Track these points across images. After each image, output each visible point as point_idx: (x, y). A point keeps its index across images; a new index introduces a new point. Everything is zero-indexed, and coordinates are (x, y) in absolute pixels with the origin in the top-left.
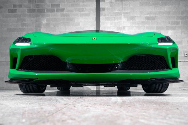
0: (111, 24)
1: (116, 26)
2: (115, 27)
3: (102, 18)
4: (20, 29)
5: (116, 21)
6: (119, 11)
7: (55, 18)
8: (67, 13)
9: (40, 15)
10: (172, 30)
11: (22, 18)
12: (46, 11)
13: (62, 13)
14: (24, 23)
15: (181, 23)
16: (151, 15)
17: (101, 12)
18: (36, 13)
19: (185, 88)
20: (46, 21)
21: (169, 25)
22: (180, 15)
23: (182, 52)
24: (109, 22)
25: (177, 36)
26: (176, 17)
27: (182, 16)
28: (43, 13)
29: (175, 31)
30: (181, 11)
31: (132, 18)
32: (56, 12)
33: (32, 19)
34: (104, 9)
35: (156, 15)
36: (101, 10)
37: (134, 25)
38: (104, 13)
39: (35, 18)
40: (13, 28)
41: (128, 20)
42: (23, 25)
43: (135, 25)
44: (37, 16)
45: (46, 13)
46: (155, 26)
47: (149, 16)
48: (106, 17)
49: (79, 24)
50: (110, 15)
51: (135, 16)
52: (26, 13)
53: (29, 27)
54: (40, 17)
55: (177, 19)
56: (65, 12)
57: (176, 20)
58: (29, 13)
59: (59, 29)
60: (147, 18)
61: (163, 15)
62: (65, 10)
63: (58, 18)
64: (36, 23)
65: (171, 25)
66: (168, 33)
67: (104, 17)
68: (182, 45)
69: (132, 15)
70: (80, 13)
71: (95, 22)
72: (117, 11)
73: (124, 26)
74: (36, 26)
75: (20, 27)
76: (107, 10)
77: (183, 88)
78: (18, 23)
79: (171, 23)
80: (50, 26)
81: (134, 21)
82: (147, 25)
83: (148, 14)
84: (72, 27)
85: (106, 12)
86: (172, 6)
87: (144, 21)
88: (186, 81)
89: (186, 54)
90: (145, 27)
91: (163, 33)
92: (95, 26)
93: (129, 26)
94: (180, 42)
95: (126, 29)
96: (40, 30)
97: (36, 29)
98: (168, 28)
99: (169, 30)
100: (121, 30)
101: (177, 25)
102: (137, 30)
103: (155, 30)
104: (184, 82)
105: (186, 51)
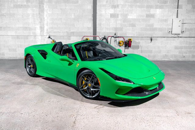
1: (111, 3)
4: (25, 5)
15: (169, 2)
21: (158, 4)
25: (164, 14)
29: (163, 9)
37: (127, 4)
40: (19, 5)
46: (146, 5)
49: (78, 2)
53: (33, 4)
59: (60, 6)
64: (39, 0)
65: (160, 4)
66: (156, 11)
68: (167, 22)
73: (119, 5)
74: (39, 3)
75: (25, 3)
77: (164, 59)
80: (52, 3)
82: (138, 4)
84: (71, 4)
88: (167, 54)
89: (170, 31)
90: (137, 5)
91: (152, 11)
92: (92, 4)
93: (123, 4)
94: (166, 20)
95: (120, 7)
96: (43, 6)
97: (40, 6)
98: (157, 7)
99: (157, 9)
100: (115, 8)
101: (165, 4)
102: (130, 8)
103: (145, 9)
104: (165, 54)
105: (170, 28)
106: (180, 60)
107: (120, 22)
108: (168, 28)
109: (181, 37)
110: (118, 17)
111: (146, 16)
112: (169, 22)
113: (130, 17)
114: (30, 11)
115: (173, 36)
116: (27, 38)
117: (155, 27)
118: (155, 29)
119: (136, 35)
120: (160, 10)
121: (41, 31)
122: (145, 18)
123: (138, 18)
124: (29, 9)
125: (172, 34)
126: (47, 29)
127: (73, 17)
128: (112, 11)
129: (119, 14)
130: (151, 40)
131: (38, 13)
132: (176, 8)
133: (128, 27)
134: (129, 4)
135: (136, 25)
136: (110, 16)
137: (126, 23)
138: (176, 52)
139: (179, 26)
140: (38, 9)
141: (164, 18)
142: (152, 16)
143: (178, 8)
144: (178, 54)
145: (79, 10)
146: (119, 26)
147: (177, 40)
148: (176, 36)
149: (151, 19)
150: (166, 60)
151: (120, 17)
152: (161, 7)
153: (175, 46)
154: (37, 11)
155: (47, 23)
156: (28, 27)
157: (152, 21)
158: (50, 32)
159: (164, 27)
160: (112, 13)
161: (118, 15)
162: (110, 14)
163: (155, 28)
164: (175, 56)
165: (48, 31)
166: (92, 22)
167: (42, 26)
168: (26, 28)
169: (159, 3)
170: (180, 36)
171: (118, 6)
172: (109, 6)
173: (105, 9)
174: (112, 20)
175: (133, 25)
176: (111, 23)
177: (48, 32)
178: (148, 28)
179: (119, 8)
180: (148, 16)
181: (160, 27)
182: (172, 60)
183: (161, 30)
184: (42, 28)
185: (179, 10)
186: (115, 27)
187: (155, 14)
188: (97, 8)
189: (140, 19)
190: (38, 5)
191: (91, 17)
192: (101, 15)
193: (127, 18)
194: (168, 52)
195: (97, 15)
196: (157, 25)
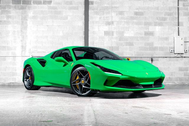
0: (100, 18)
1: (105, 20)
2: (103, 21)
3: (90, 12)
4: (5, 21)
5: (105, 15)
6: (108, 5)
7: (42, 11)
8: (55, 5)
9: (26, 7)
10: (160, 26)
11: (6, 10)
12: (32, 3)
13: (49, 5)
14: (9, 16)
15: (168, 19)
16: (140, 11)
17: (89, 6)
18: (22, 5)
19: (169, 82)
20: (33, 13)
21: (157, 21)
22: (168, 11)
23: (168, 48)
24: (98, 16)
25: (164, 32)
26: (164, 13)
27: (170, 11)
28: (29, 4)
29: (163, 27)
30: (169, 7)
31: (121, 13)
32: (43, 4)
33: (18, 11)
34: (92, 3)
35: (145, 11)
36: (90, 3)
37: (122, 21)
38: (93, 7)
39: (21, 10)
41: (117, 15)
42: (8, 17)
43: (124, 20)
44: (22, 8)
45: (33, 5)
46: (143, 21)
47: (137, 11)
48: (95, 11)
49: (68, 18)
50: (99, 9)
51: (124, 10)
52: (11, 4)
53: (15, 20)
54: (26, 9)
55: (165, 15)
56: (52, 5)
57: (163, 16)
58: (15, 5)
59: (46, 22)
60: (136, 13)
61: (151, 11)
62: (52, 2)
63: (45, 11)
64: (22, 16)
65: (159, 21)
66: (155, 29)
67: (93, 11)
68: (168, 41)
69: (121, 10)
70: (68, 6)
71: (84, 16)
72: (106, 5)
73: (113, 21)
74: (22, 19)
75: (5, 19)
76: (96, 4)
77: (168, 83)
78: (2, 15)
79: (159, 19)
80: (37, 19)
81: (122, 16)
82: (135, 21)
83: (137, 9)
84: (59, 20)
85: (95, 5)
86: (160, 1)
87: (133, 16)
88: (171, 77)
89: (172, 51)
90: (133, 22)
91: (151, 29)
92: (83, 21)
93: (117, 21)
94: (167, 39)
95: (115, 23)
96: (26, 23)
97: (22, 22)
98: (156, 24)
99: (157, 26)
100: (109, 25)
101: (164, 21)
102: (126, 25)
103: (143, 26)
104: (169, 77)
105: (171, 47)
106: (187, 84)
107: (115, 40)
108: (169, 47)
109: (185, 57)
110: (114, 35)
111: (144, 33)
112: (170, 41)
113: (126, 35)
114: (10, 28)
115: (176, 55)
116: (5, 60)
117: (155, 45)
118: (155, 49)
119: (134, 55)
120: (160, 27)
121: (22, 51)
122: (143, 36)
123: (135, 36)
124: (10, 25)
125: (174, 54)
126: (30, 49)
127: (61, 34)
128: (106, 28)
129: (114, 31)
130: (152, 60)
131: (20, 30)
132: (176, 26)
133: (125, 47)
134: (125, 21)
135: (134, 44)
136: (104, 34)
137: (122, 42)
138: (181, 75)
139: (182, 45)
140: (20, 26)
141: (165, 36)
142: (152, 34)
143: (178, 26)
144: (183, 76)
145: (68, 27)
146: (114, 45)
147: (181, 60)
148: (179, 56)
149: (150, 37)
150: (170, 84)
151: (115, 35)
152: (160, 24)
153: (179, 67)
154: (18, 27)
155: (31, 41)
156: (7, 47)
157: (151, 39)
158: (33, 52)
159: (165, 46)
160: (106, 30)
161: (113, 33)
162: (105, 31)
163: (155, 47)
164: (181, 79)
165: (30, 50)
166: (84, 41)
167: (24, 45)
168: (4, 47)
169: (157, 19)
170: (184, 55)
171: (112, 23)
172: (103, 23)
173: (99, 26)
174: (107, 38)
175: (131, 44)
176: (105, 42)
177: (30, 52)
178: (148, 47)
179: (114, 25)
180: (147, 34)
181: (160, 46)
182: (177, 83)
183: (162, 49)
184: (23, 48)
185: (180, 27)
186: (110, 46)
187: (154, 31)
188: (89, 25)
189: (138, 37)
190: (21, 20)
191: (82, 35)
192: (94, 32)
193: (123, 35)
194: (172, 75)
195: (89, 32)
196: (157, 44)
